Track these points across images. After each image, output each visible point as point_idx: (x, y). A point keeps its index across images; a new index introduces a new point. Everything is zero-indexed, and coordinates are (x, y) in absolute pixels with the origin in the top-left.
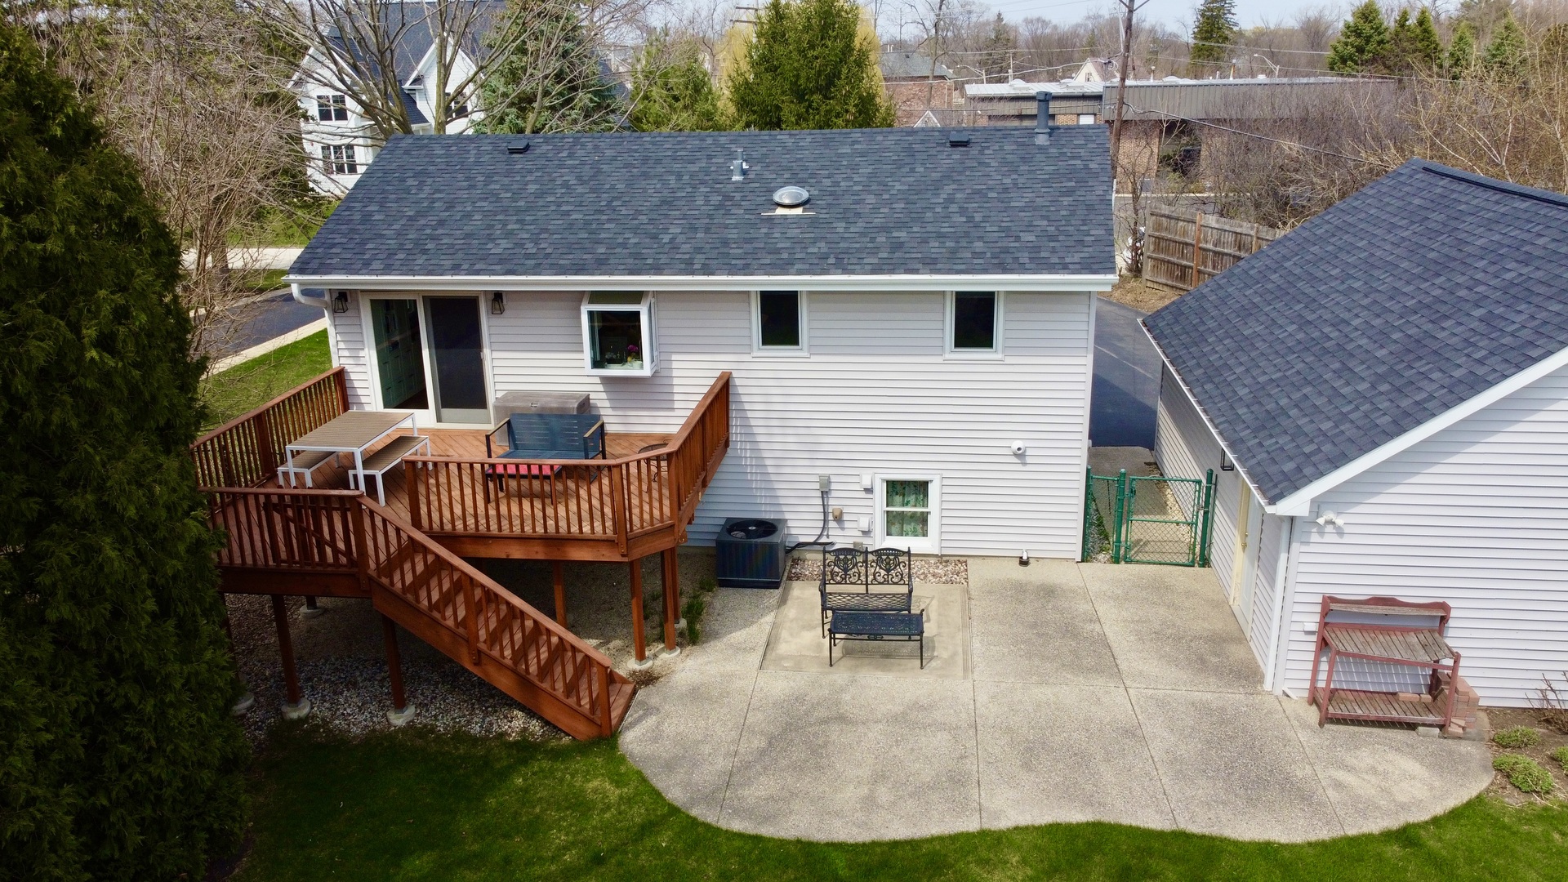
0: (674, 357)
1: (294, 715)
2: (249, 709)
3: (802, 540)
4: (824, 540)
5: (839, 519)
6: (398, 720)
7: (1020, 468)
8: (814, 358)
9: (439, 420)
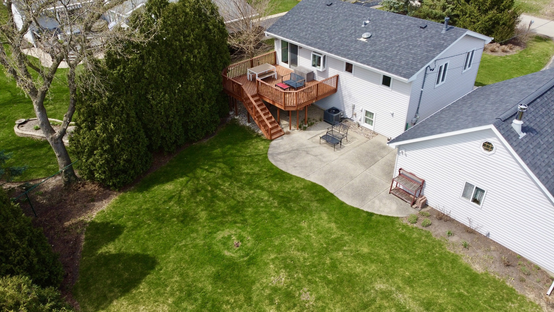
0: (329, 68)
1: (236, 118)
2: (232, 114)
3: (348, 117)
4: (352, 119)
5: (355, 115)
6: (248, 124)
7: (392, 117)
8: (355, 77)
9: (290, 67)
